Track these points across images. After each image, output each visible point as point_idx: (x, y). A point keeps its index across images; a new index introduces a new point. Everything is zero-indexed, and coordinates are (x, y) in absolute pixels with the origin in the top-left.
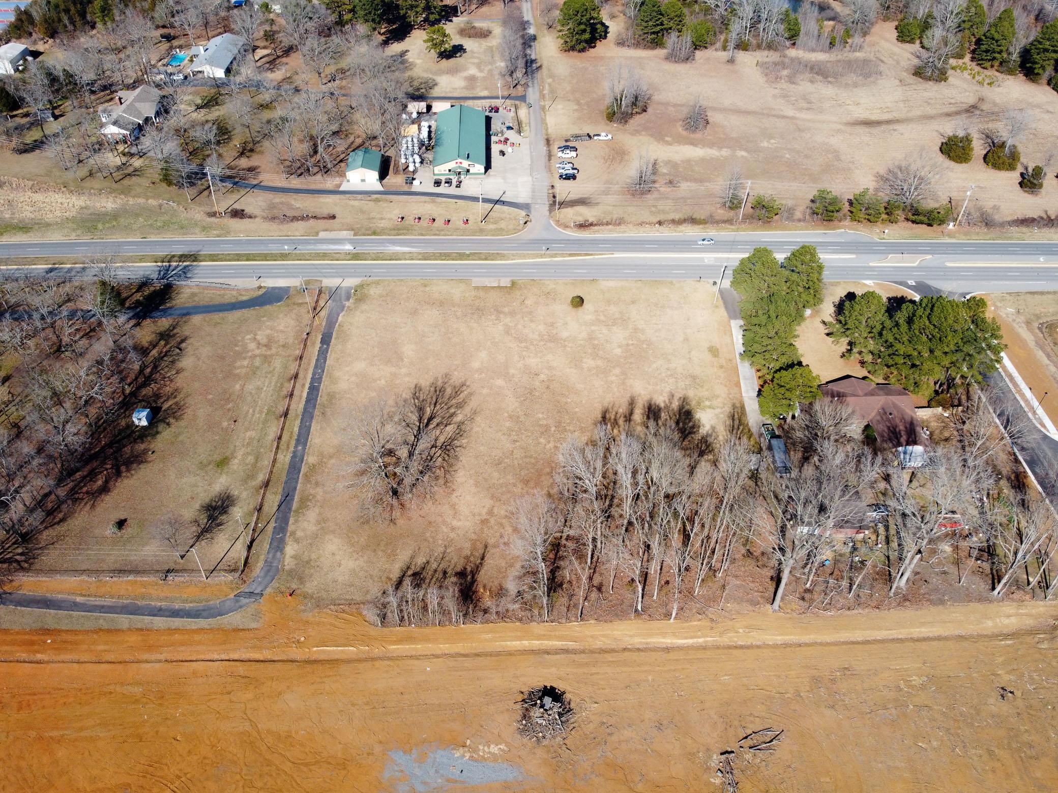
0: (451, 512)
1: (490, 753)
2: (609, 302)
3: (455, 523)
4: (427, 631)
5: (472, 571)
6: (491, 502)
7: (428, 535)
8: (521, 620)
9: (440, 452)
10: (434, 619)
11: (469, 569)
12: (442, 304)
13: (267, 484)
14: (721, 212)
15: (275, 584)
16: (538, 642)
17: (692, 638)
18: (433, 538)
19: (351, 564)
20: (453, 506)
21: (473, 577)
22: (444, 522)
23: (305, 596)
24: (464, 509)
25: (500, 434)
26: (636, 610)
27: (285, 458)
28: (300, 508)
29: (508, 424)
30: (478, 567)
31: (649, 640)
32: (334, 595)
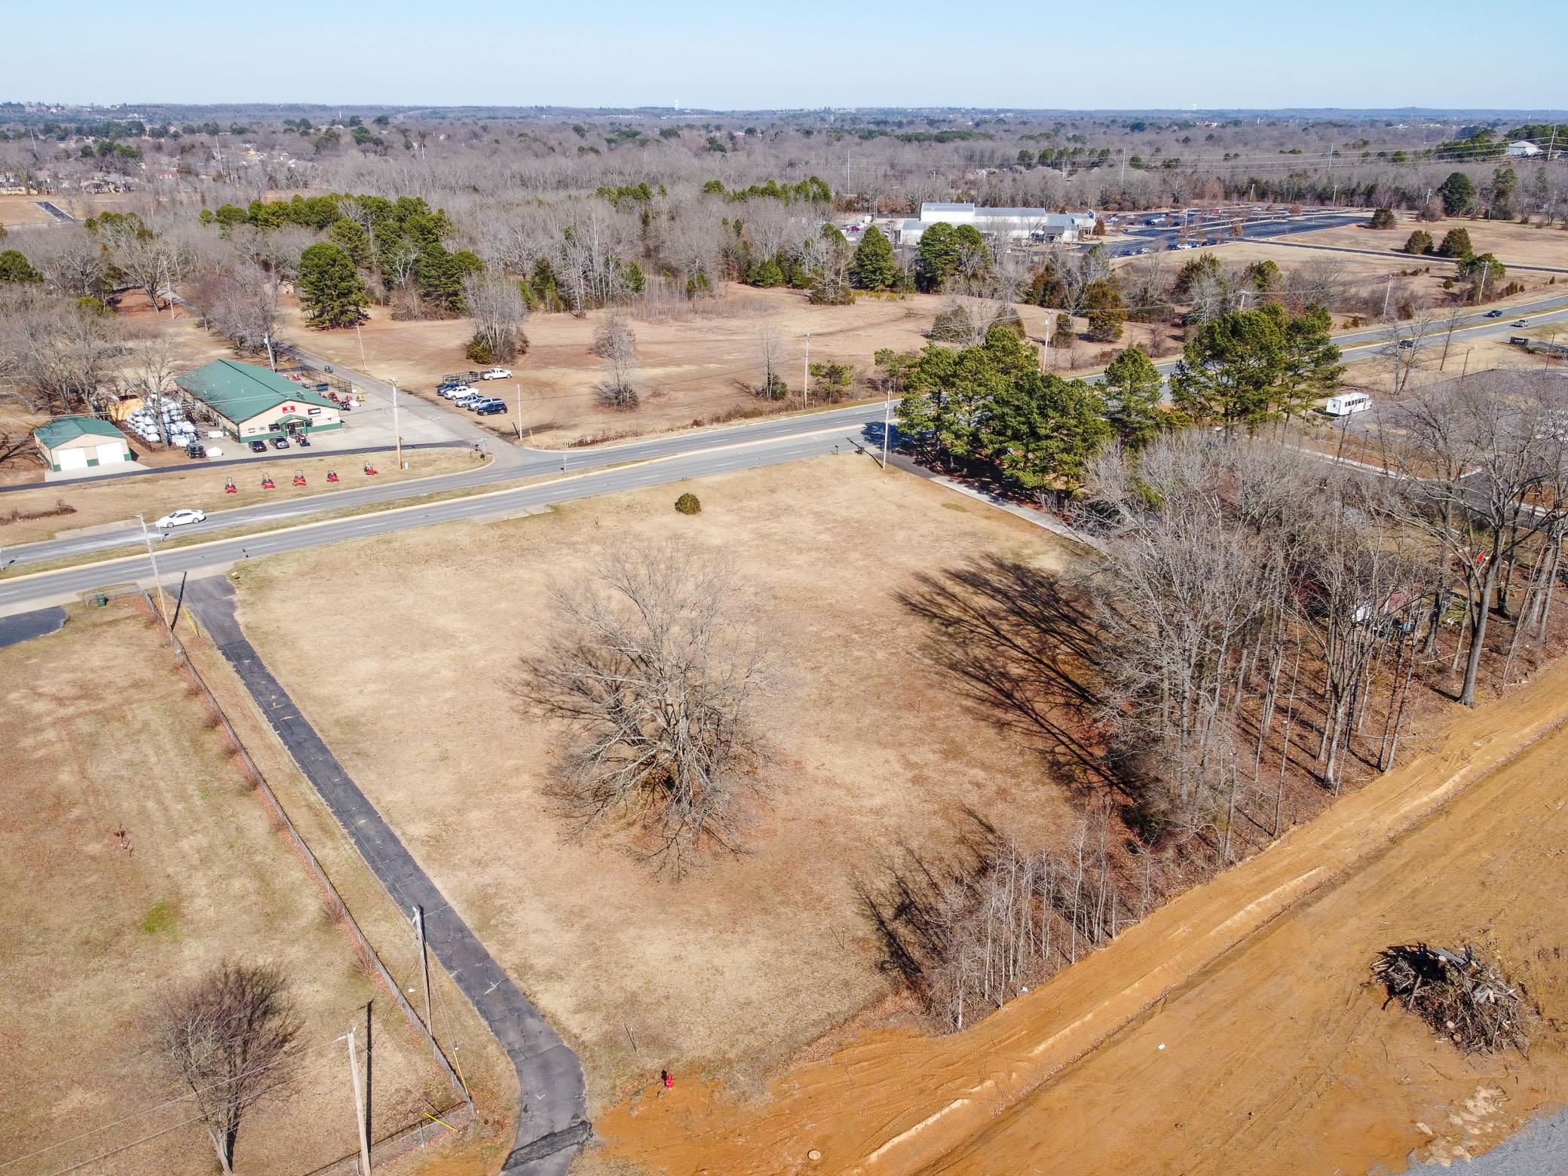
1: (1484, 1119)
2: (736, 498)
4: (1061, 983)
6: (892, 752)
7: (841, 839)
12: (445, 557)
27: (340, 851)
28: (486, 917)
31: (1402, 812)
32: (777, 1029)
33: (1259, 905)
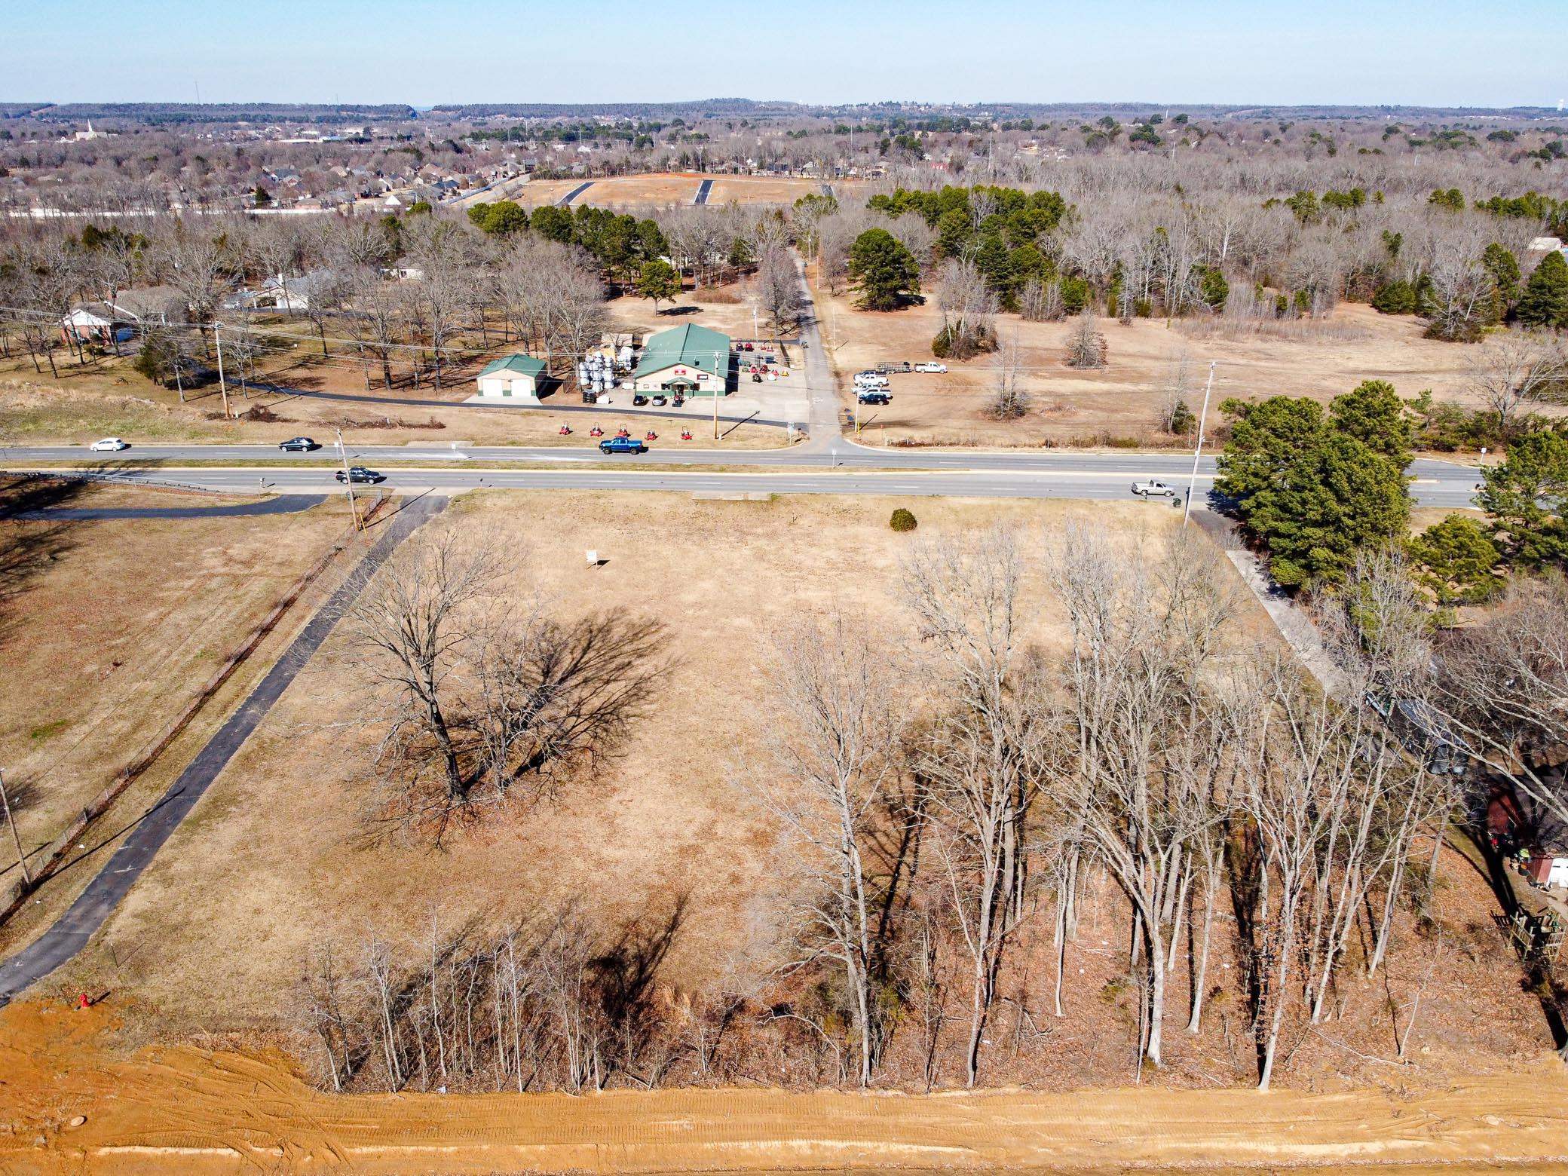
0: (602, 831)
2: (968, 525)
3: (610, 852)
4: (482, 1103)
5: (639, 958)
6: (711, 813)
8: (786, 1081)
9: (587, 724)
10: (511, 1071)
11: (632, 951)
12: (627, 521)
13: (136, 772)
14: (1160, 436)
15: (58, 976)
16: (840, 1145)
17: (1342, 1138)
18: (544, 881)
19: (300, 934)
20: (609, 820)
21: (642, 969)
22: (581, 851)
23: (133, 1008)
24: (634, 823)
25: (738, 698)
26: (1147, 1060)
27: (206, 728)
28: (207, 815)
29: (756, 682)
30: (658, 947)
31: (1204, 1145)
32: (223, 1007)
33: (812, 1147)
